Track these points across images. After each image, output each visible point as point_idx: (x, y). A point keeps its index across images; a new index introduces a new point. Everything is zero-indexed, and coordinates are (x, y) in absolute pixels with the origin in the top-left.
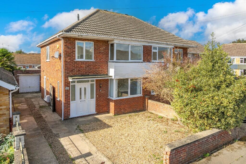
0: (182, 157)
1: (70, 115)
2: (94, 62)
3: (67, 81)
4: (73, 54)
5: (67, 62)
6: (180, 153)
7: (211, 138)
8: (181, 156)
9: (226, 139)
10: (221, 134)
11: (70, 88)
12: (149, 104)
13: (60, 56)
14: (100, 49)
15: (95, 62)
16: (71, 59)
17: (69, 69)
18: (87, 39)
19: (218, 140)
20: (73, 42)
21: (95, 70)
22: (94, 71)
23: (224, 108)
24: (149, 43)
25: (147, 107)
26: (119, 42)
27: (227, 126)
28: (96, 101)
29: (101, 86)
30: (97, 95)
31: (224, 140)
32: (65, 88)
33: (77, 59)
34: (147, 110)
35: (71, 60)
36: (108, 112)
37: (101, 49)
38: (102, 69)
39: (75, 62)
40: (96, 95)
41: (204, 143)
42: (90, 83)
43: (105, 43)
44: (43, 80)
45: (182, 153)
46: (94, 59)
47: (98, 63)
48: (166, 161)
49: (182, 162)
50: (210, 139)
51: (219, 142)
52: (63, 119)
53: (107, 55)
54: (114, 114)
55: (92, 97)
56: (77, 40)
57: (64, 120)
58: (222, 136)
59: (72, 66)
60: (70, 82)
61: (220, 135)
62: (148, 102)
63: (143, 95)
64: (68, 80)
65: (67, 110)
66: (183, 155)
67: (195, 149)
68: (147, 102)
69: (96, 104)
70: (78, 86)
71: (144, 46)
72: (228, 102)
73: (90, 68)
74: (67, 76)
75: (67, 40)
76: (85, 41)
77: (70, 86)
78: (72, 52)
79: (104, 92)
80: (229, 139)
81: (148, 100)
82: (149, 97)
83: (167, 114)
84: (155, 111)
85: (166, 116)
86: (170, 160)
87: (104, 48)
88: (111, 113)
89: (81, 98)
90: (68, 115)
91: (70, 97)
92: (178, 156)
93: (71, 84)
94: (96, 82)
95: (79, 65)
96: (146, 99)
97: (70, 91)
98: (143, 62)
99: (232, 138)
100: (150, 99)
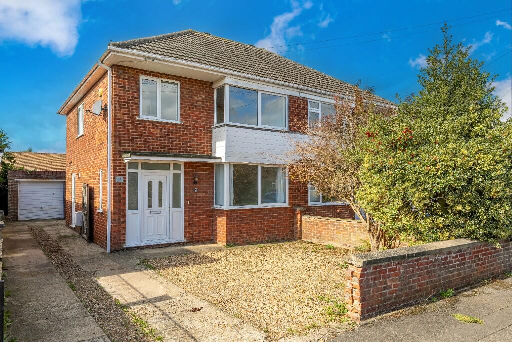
0: (390, 287)
1: (125, 240)
2: (180, 124)
3: (120, 163)
4: (134, 103)
5: (119, 119)
6: (384, 277)
7: (454, 255)
8: (389, 283)
9: (488, 267)
10: (477, 252)
11: (125, 178)
12: (305, 224)
13: (105, 110)
14: (194, 98)
15: (183, 125)
16: (129, 114)
17: (124, 137)
18: (165, 74)
19: (471, 266)
20: (134, 77)
21: (183, 144)
22: (181, 147)
23: (484, 176)
24: (302, 91)
25: (301, 231)
26: (237, 82)
27: (491, 229)
28: (185, 213)
29: (197, 179)
30: (188, 200)
31: (484, 268)
32: (115, 178)
33: (143, 116)
34: (301, 239)
35: (128, 117)
36: (213, 241)
37: (196, 98)
38: (198, 142)
39: (138, 121)
40: (186, 200)
41: (439, 265)
42: (172, 171)
43: (205, 86)
44: (70, 183)
45: (389, 276)
46: (182, 120)
47: (190, 129)
48: (352, 293)
49: (390, 299)
50: (453, 258)
51: (473, 271)
52: (108, 250)
53: (210, 113)
54: (225, 244)
55: (176, 204)
56: (142, 73)
57: (111, 252)
58: (478, 256)
59: (132, 129)
60: (126, 166)
61: (474, 253)
62: (301, 221)
63: (290, 205)
64: (122, 161)
65: (119, 229)
66: (393, 284)
67: (419, 275)
68: (299, 220)
69: (185, 222)
70: (145, 177)
71: (290, 96)
72: (492, 160)
73: (171, 138)
74: (120, 151)
75: (121, 71)
76: (161, 77)
77: (125, 175)
78: (131, 100)
79: (204, 194)
80: (495, 269)
81: (301, 217)
82: (304, 209)
83: (345, 242)
84: (318, 238)
85: (344, 245)
86: (362, 288)
87: (204, 96)
88: (221, 241)
89: (150, 206)
90: (121, 240)
91: (125, 198)
92: (381, 284)
93: (129, 171)
94: (185, 171)
95: (148, 129)
96: (298, 214)
97: (125, 187)
98: (289, 132)
99: (500, 267)
100: (305, 214)
